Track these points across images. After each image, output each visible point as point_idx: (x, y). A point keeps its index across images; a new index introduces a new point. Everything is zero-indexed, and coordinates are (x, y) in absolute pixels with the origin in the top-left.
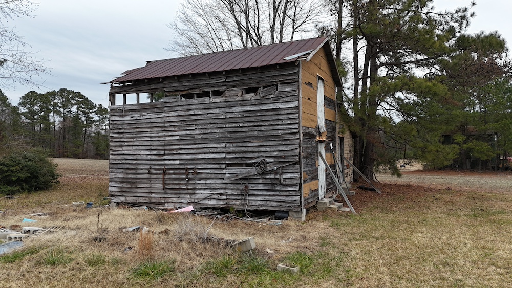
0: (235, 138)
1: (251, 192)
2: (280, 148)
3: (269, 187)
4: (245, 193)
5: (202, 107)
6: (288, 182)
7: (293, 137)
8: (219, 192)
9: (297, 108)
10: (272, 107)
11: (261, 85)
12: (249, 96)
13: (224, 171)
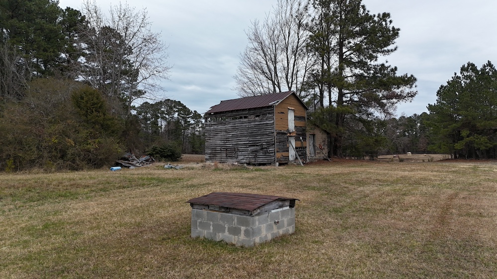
0: (252, 135)
1: (258, 156)
2: (268, 139)
3: (264, 154)
4: (256, 157)
5: (240, 123)
6: (271, 152)
7: (272, 134)
8: (247, 157)
9: (273, 123)
10: (265, 123)
11: (261, 114)
12: (257, 118)
13: (248, 149)
